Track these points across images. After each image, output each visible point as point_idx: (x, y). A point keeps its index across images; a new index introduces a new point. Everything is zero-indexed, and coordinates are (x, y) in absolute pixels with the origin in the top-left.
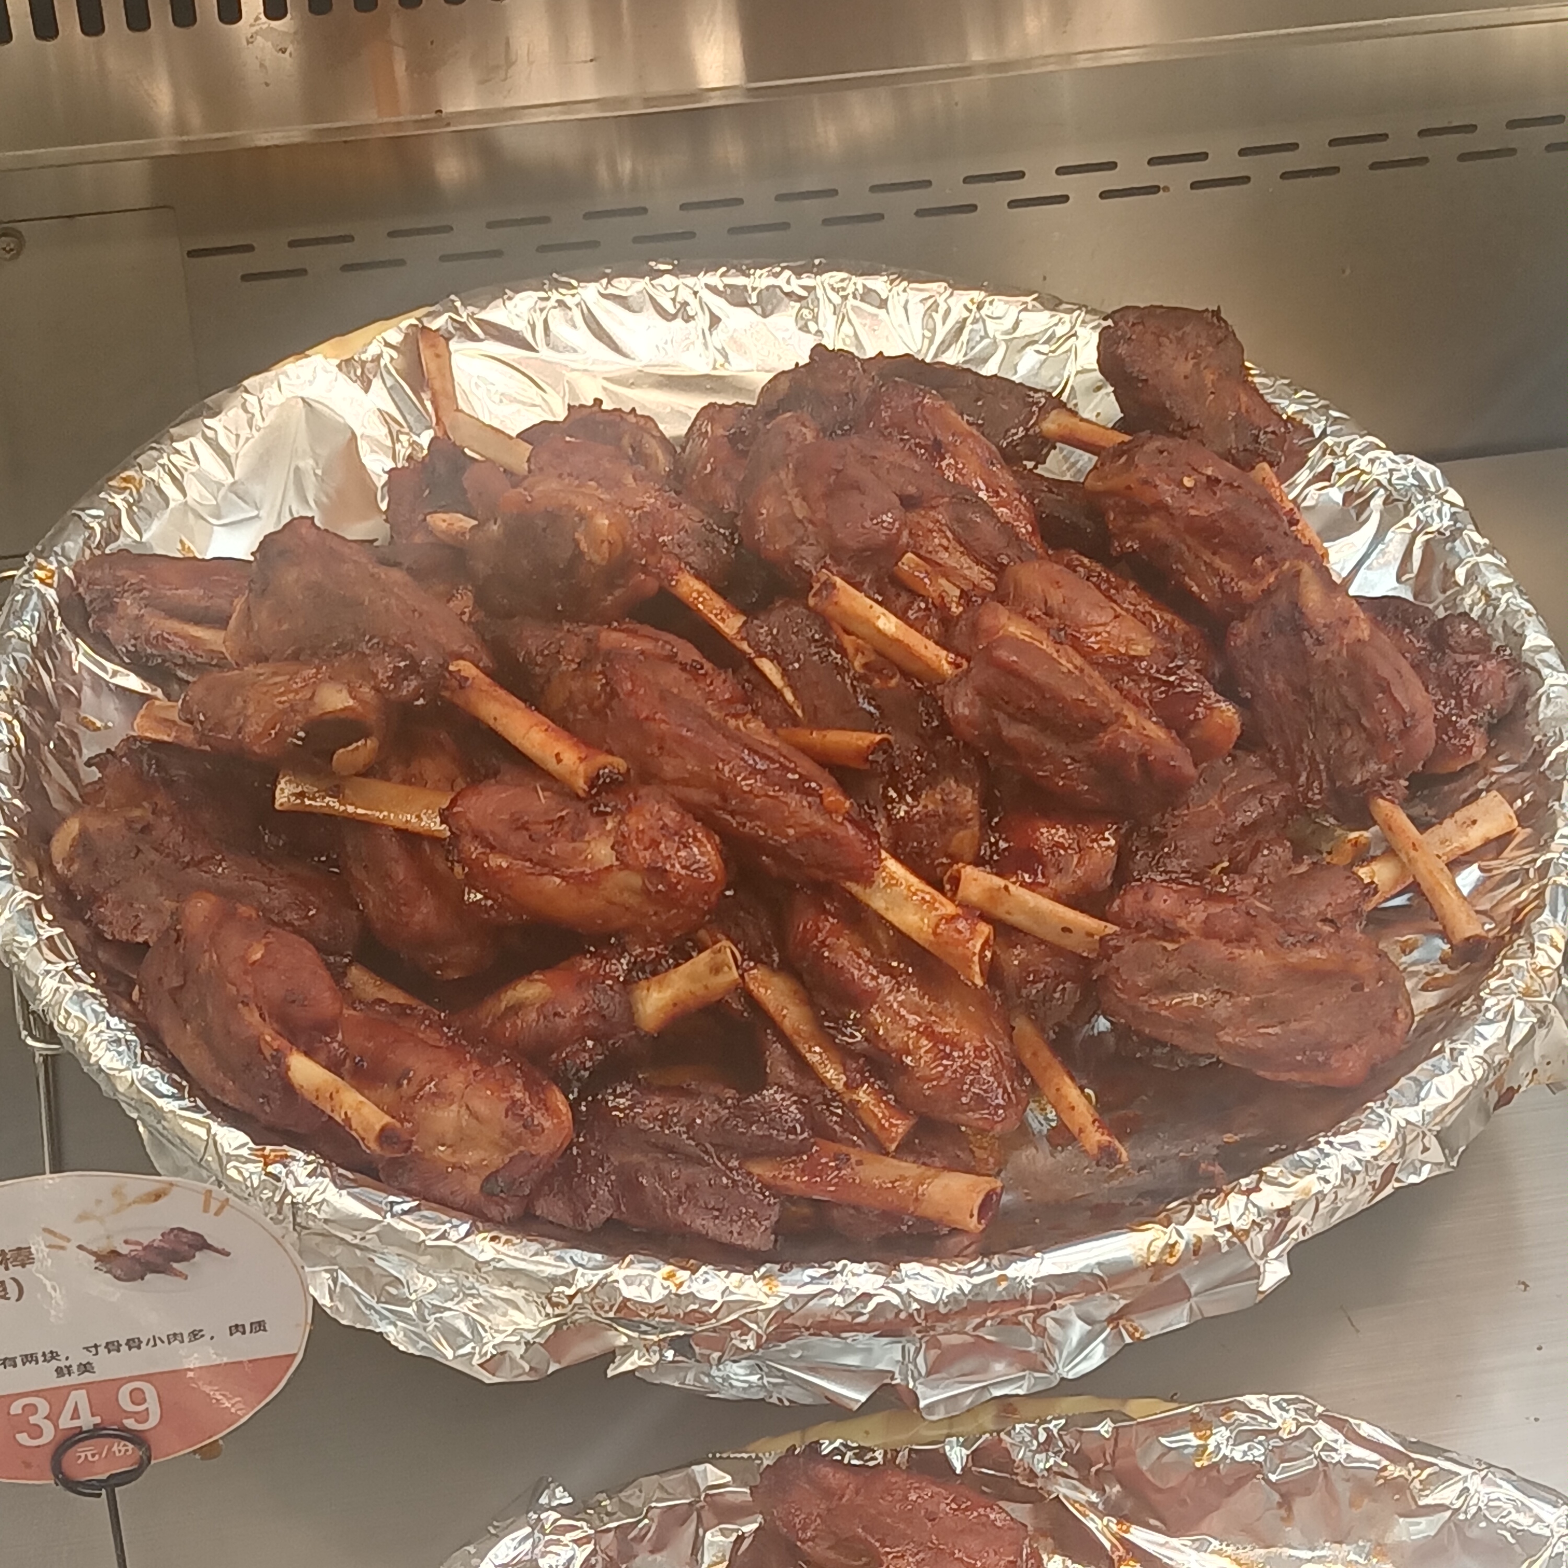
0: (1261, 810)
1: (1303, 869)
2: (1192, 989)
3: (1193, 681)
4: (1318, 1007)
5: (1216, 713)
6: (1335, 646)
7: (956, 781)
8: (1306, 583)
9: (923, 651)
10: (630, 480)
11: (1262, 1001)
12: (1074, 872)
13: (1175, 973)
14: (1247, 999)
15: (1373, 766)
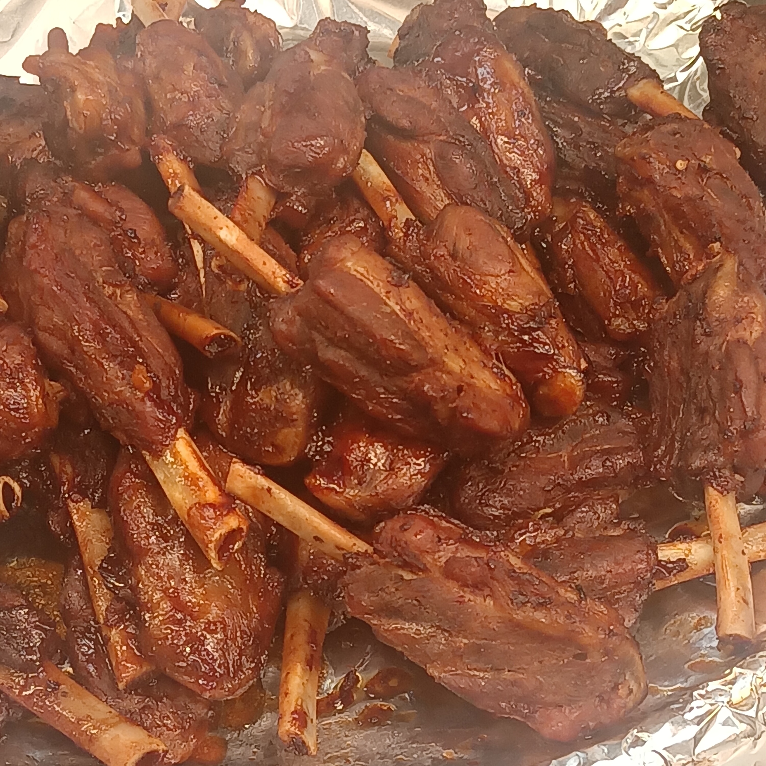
0: (601, 470)
1: (617, 532)
2: (413, 619)
3: (545, 344)
4: (536, 664)
5: (560, 377)
6: (718, 341)
7: (291, 385)
8: (721, 277)
9: (261, 266)
10: (189, 68)
11: (480, 646)
12: (375, 487)
13: (400, 602)
14: (466, 641)
15: (711, 456)
